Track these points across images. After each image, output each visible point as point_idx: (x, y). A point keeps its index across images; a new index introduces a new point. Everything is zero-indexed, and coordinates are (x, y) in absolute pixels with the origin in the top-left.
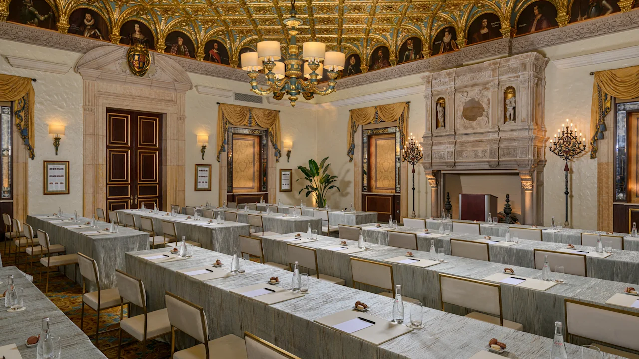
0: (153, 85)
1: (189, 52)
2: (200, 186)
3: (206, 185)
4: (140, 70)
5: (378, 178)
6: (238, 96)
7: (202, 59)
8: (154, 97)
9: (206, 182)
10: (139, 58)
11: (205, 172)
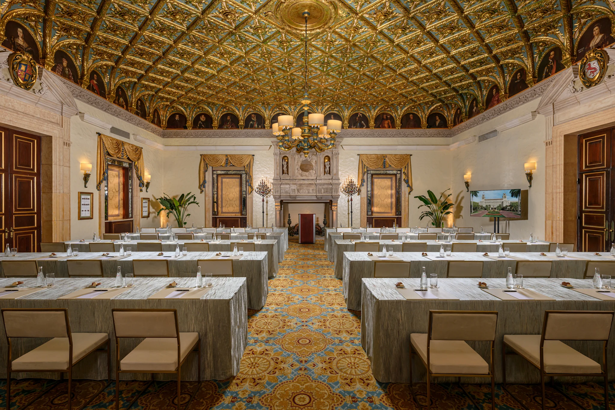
0: (39, 103)
1: (73, 76)
2: (83, 214)
3: (88, 214)
4: (25, 82)
5: (224, 205)
6: (114, 130)
7: (86, 87)
8: (39, 116)
9: (88, 211)
10: (26, 68)
11: (88, 200)
